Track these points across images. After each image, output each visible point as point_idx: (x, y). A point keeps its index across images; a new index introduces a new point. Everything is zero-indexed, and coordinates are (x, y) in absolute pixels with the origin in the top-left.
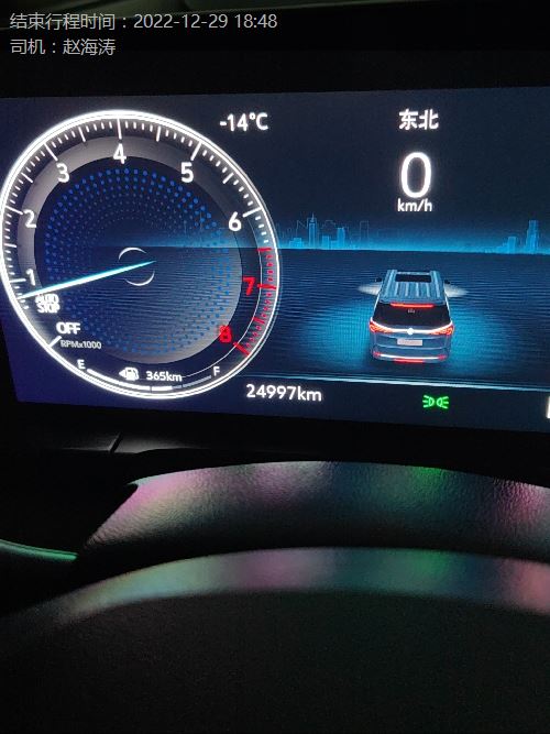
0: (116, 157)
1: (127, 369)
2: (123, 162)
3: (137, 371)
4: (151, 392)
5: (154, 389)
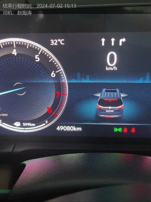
0: (13, 53)
1: (17, 122)
2: (16, 55)
3: (20, 123)
4: (24, 130)
5: (25, 129)
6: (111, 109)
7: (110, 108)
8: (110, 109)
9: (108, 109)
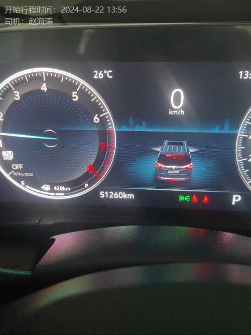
0: (42, 89)
1: (45, 185)
2: (45, 91)
3: (49, 186)
4: (56, 196)
6: (176, 169)
7: (174, 167)
8: (174, 169)
9: (171, 169)
